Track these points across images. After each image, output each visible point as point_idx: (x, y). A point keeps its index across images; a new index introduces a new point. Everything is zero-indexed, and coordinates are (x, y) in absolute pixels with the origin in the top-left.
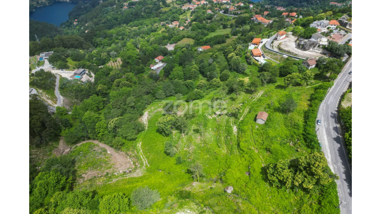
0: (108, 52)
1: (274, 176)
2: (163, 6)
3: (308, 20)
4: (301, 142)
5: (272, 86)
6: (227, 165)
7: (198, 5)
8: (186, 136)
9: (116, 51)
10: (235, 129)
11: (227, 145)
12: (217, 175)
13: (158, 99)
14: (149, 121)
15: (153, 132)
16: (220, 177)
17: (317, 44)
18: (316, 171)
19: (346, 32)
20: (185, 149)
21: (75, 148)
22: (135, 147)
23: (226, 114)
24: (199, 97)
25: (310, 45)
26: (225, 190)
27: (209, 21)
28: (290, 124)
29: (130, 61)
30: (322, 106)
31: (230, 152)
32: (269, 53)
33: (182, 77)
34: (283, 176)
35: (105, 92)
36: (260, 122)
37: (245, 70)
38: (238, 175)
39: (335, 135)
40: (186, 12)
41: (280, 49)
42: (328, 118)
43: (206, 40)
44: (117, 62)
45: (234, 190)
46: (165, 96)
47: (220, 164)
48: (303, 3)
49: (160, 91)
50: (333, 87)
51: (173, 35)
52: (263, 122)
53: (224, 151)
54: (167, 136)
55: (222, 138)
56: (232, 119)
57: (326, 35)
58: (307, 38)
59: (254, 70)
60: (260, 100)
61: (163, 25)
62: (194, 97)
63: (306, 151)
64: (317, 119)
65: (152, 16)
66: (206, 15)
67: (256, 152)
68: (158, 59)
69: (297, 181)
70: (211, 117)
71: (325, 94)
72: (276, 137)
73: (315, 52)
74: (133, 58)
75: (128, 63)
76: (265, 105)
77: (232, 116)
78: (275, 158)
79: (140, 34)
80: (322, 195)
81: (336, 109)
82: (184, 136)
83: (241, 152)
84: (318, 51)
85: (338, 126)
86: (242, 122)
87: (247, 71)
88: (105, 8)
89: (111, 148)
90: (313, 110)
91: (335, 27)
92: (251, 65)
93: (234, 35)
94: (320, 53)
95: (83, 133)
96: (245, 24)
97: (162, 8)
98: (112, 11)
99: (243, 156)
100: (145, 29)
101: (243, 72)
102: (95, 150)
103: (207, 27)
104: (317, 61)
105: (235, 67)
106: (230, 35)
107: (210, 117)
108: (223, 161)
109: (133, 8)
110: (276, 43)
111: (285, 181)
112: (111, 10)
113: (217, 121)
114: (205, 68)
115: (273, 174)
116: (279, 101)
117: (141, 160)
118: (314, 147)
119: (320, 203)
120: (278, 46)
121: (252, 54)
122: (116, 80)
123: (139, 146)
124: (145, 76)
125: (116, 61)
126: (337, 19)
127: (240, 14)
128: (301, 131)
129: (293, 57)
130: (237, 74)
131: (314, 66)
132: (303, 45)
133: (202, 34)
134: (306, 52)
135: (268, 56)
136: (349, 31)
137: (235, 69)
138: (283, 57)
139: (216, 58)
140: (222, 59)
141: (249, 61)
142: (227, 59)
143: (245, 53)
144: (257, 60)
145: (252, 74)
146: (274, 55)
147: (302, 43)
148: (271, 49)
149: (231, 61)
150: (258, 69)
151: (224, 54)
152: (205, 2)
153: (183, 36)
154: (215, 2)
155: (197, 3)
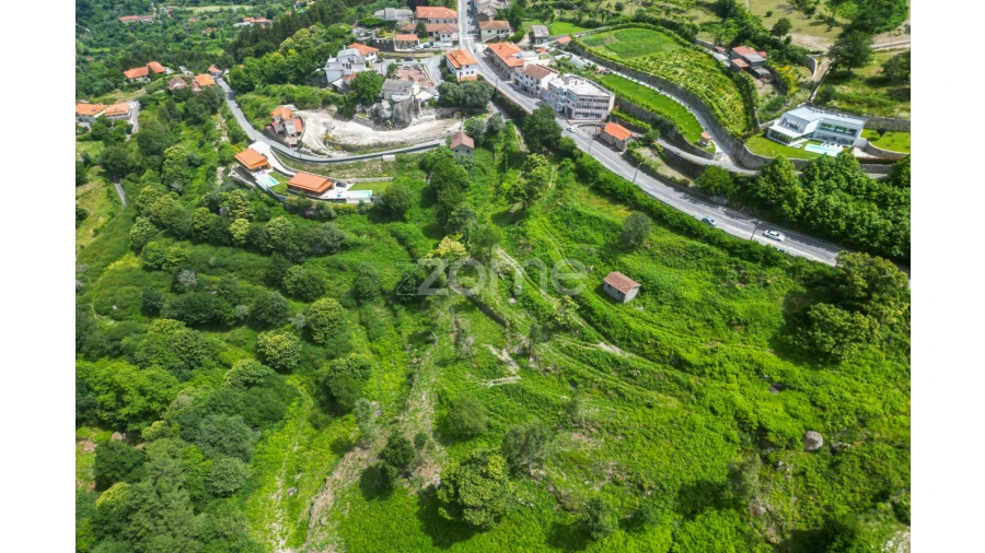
8: (545, 467)
10: (607, 349)
11: (656, 389)
19: (409, 59)
23: (534, 341)
25: (408, 111)
28: (680, 259)
30: (657, 197)
31: (686, 392)
32: (339, 168)
36: (631, 295)
37: (341, 238)
41: (346, 149)
52: (635, 292)
56: (565, 339)
58: (378, 101)
59: (360, 225)
70: (511, 378)
73: (425, 121)
77: (553, 335)
82: (542, 473)
83: (707, 370)
84: (429, 117)
86: (600, 323)
87: (351, 237)
91: (374, 57)
105: (306, 247)
121: (307, 192)
129: (408, 151)
132: (392, 118)
134: (410, 129)
135: (344, 178)
136: (409, 55)
137: (307, 253)
138: (386, 163)
139: (188, 263)
140: (213, 254)
141: (322, 212)
142: (232, 245)
143: (265, 201)
144: (337, 200)
145: (371, 235)
146: (360, 168)
147: (388, 114)
148: (325, 158)
149: (274, 241)
150: (365, 218)
151: (184, 240)
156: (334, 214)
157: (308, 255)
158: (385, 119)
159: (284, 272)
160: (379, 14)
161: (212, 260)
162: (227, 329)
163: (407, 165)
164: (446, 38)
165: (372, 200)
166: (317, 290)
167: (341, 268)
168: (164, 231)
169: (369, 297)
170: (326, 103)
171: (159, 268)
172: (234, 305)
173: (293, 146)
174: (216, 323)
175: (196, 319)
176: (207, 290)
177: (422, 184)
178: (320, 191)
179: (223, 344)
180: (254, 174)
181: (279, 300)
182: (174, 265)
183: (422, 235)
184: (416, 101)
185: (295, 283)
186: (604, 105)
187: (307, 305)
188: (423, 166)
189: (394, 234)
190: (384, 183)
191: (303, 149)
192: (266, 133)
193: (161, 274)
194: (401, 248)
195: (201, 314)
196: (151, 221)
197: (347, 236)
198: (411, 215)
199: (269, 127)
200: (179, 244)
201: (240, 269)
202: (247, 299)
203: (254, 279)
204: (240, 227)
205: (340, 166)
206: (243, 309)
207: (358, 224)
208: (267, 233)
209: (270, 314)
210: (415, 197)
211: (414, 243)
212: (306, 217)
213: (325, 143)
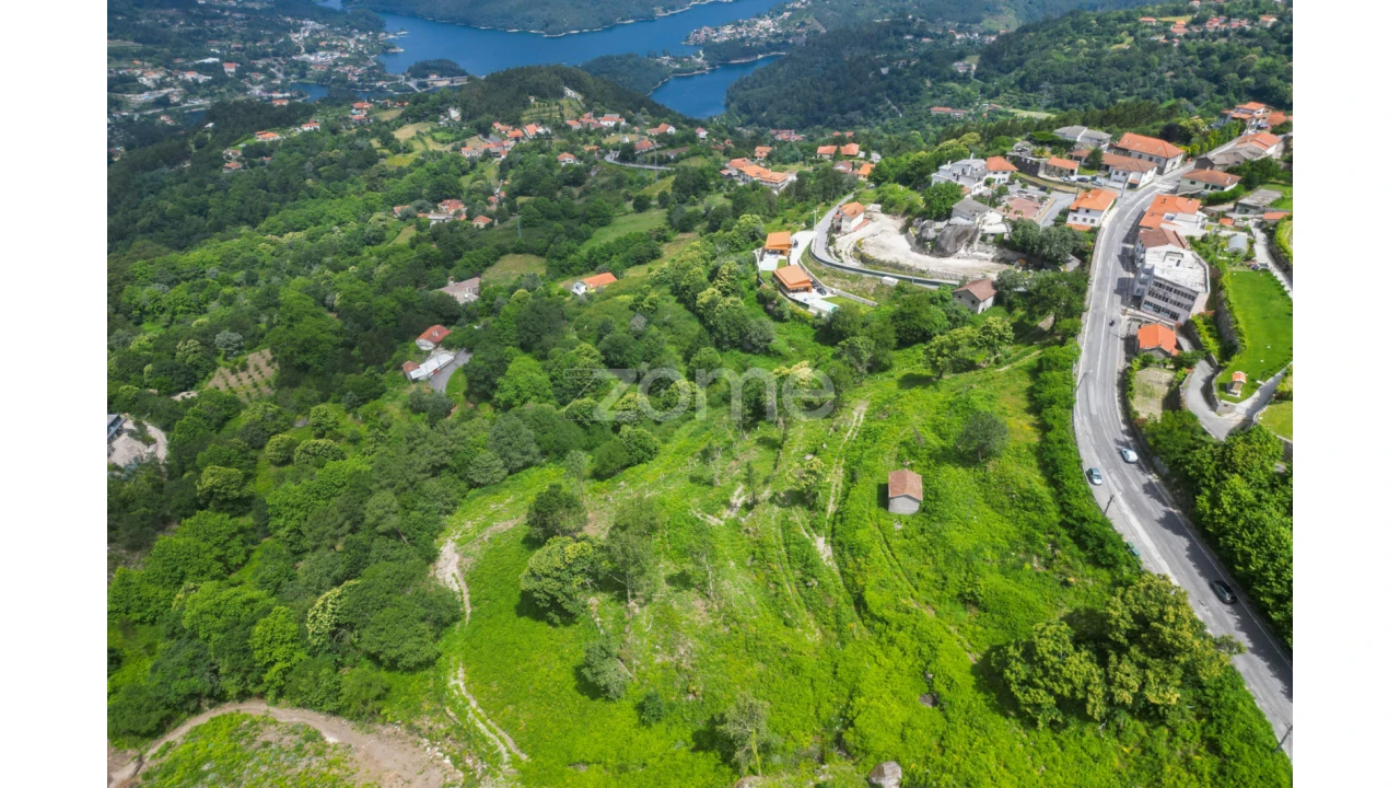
0: (205, 334)
1: (1036, 686)
2: (386, 151)
3: (919, 164)
4: (1068, 552)
5: (886, 384)
6: (844, 684)
7: (517, 139)
8: (645, 608)
9: (236, 326)
10: (822, 547)
11: (814, 612)
12: (814, 733)
13: (479, 485)
14: (472, 579)
15: (503, 617)
16: (830, 738)
17: (976, 231)
18: (1175, 637)
19: (1043, 189)
20: (658, 660)
21: (163, 753)
22: (440, 695)
23: (772, 500)
24: (642, 454)
25: (958, 239)
26: (874, 780)
27: (576, 191)
28: (1005, 499)
29: (311, 359)
30: (1080, 423)
31: (835, 635)
32: (834, 274)
33: (549, 392)
34: (1069, 681)
35: (236, 494)
36: (903, 506)
37: (769, 341)
38: (899, 713)
39: (1158, 510)
40: (480, 165)
41: (863, 259)
42: (1111, 456)
43: (590, 254)
44: (251, 369)
45: (905, 773)
46: (505, 472)
47: (814, 689)
48: (851, 115)
49: (485, 456)
50: (1083, 358)
51: (460, 248)
52: (915, 507)
53: (810, 635)
54: (566, 624)
55: (790, 590)
56: (799, 515)
57: (993, 201)
58: (939, 218)
59: (800, 337)
60: (868, 434)
61: (405, 218)
62: (623, 457)
63: (1095, 578)
64: (1086, 469)
65: (351, 188)
66: (557, 172)
67: (929, 614)
68: (429, 339)
69: (1121, 686)
70: (716, 520)
71: (1069, 381)
72: (978, 550)
73: (976, 257)
74: (321, 347)
75: (304, 368)
76: (892, 449)
77: (794, 503)
78: (1001, 626)
79: (324, 255)
80: (1211, 719)
81: (1124, 427)
82: (637, 610)
83: (878, 625)
84: (984, 255)
85: (1153, 478)
86: (840, 516)
87: (779, 343)
88: (147, 175)
89: (335, 720)
90: (1060, 442)
91: (1007, 176)
92: (786, 321)
93: (684, 230)
94: (993, 260)
95: (194, 681)
96: (708, 190)
97: (383, 156)
98: (177, 183)
99: (891, 641)
100: (338, 235)
101: (766, 348)
102: (266, 744)
103: (578, 211)
104: (995, 286)
105: (735, 336)
106: (669, 233)
107: (713, 521)
108: (826, 675)
109: (263, 164)
110: (845, 243)
111: (1080, 696)
112: (173, 180)
113: (747, 531)
114: (627, 351)
115: (1028, 683)
116: (936, 429)
117: (484, 740)
118: (1116, 562)
119: (1214, 747)
120: (855, 249)
121: (781, 286)
122: (275, 439)
123: (457, 687)
124: (393, 408)
125: (244, 367)
126: (1004, 155)
127: (677, 160)
128: (1053, 515)
129: (916, 281)
130: (744, 356)
131: (990, 302)
132: (934, 241)
133: (569, 237)
134: (947, 261)
135: (832, 286)
136: (1051, 185)
138: (884, 286)
139: (654, 312)
140: (675, 312)
141: (779, 309)
142: (692, 310)
144: (802, 304)
145: (799, 349)
146: (854, 281)
147: (932, 234)
148: (837, 262)
149: (716, 317)
150: (812, 332)
151: (675, 294)
152: (541, 130)
153: (497, 247)
154: (576, 126)
155: (511, 134)
157: (734, 345)
159: (698, 349)
160: (1062, 130)
163: (905, 296)
165: (832, 316)
168: (673, 283)
170: (908, 211)
176: (643, 340)
178: (794, 288)
182: (644, 308)
186: (1186, 301)
190: (865, 307)
193: (630, 312)
201: (680, 334)
203: (681, 347)
204: (708, 295)
207: (800, 334)
208: (719, 308)
212: (765, 310)
213: (854, 247)
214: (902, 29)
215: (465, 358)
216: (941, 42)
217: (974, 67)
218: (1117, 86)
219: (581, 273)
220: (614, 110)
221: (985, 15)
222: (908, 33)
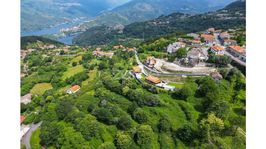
7: (27, 53)
25: (195, 62)
27: (51, 63)
32: (165, 77)
41: (169, 71)
43: (67, 80)
66: (43, 59)
84: (203, 65)
91: (184, 46)
96: (91, 59)
101: (159, 105)
103: (55, 68)
106: (88, 71)
110: (157, 67)
120: (164, 69)
126: (179, 41)
127: (76, 53)
129: (192, 75)
134: (194, 68)
135: (165, 80)
136: (196, 47)
137: (145, 104)
138: (183, 78)
139: (106, 97)
140: (115, 96)
141: (154, 90)
142: (121, 95)
143: (136, 83)
144: (161, 87)
145: (170, 103)
146: (172, 78)
147: (187, 62)
148: (160, 73)
149: (135, 97)
150: (170, 96)
151: (109, 89)
152: (33, 50)
153: (33, 82)
154: (43, 48)
155: (24, 52)
156: (158, 92)
157: (145, 105)
158: (186, 63)
159: (135, 109)
160: (188, 35)
161: (113, 98)
162: (108, 124)
163: (191, 80)
164: (211, 43)
165: (174, 90)
166: (144, 120)
167: (155, 113)
168: (105, 86)
169: (165, 130)
170: (165, 57)
171: (98, 97)
172: (114, 116)
173: (151, 68)
174: (106, 122)
175: (100, 118)
176: (108, 108)
177: (196, 88)
178: (156, 83)
179: (105, 130)
180: (136, 74)
181: (129, 120)
182: (102, 97)
183: (193, 109)
184: (199, 59)
185: (137, 115)
187: (139, 125)
188: (197, 82)
189: (180, 105)
190: (180, 85)
191: (154, 69)
192: (143, 63)
193: (98, 99)
194: (182, 112)
195: (103, 117)
196: (103, 82)
197: (161, 101)
198: (189, 99)
199: (145, 62)
200: (107, 90)
201: (121, 104)
202: (119, 115)
203: (124, 108)
204: (126, 89)
205: (165, 76)
206: (116, 119)
207: (166, 97)
208: (134, 93)
209: (124, 124)
210: (192, 93)
211: (189, 111)
212: (148, 91)
213: (161, 68)
214: (104, 27)
215: (36, 127)
216: (112, 29)
217: (122, 32)
218: (150, 33)
219: (65, 86)
220: (51, 44)
221: (116, 25)
222: (106, 28)
